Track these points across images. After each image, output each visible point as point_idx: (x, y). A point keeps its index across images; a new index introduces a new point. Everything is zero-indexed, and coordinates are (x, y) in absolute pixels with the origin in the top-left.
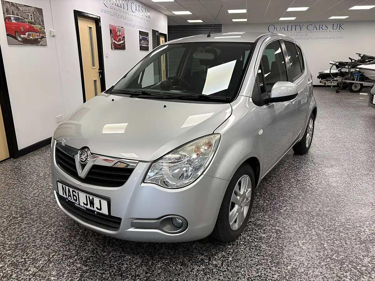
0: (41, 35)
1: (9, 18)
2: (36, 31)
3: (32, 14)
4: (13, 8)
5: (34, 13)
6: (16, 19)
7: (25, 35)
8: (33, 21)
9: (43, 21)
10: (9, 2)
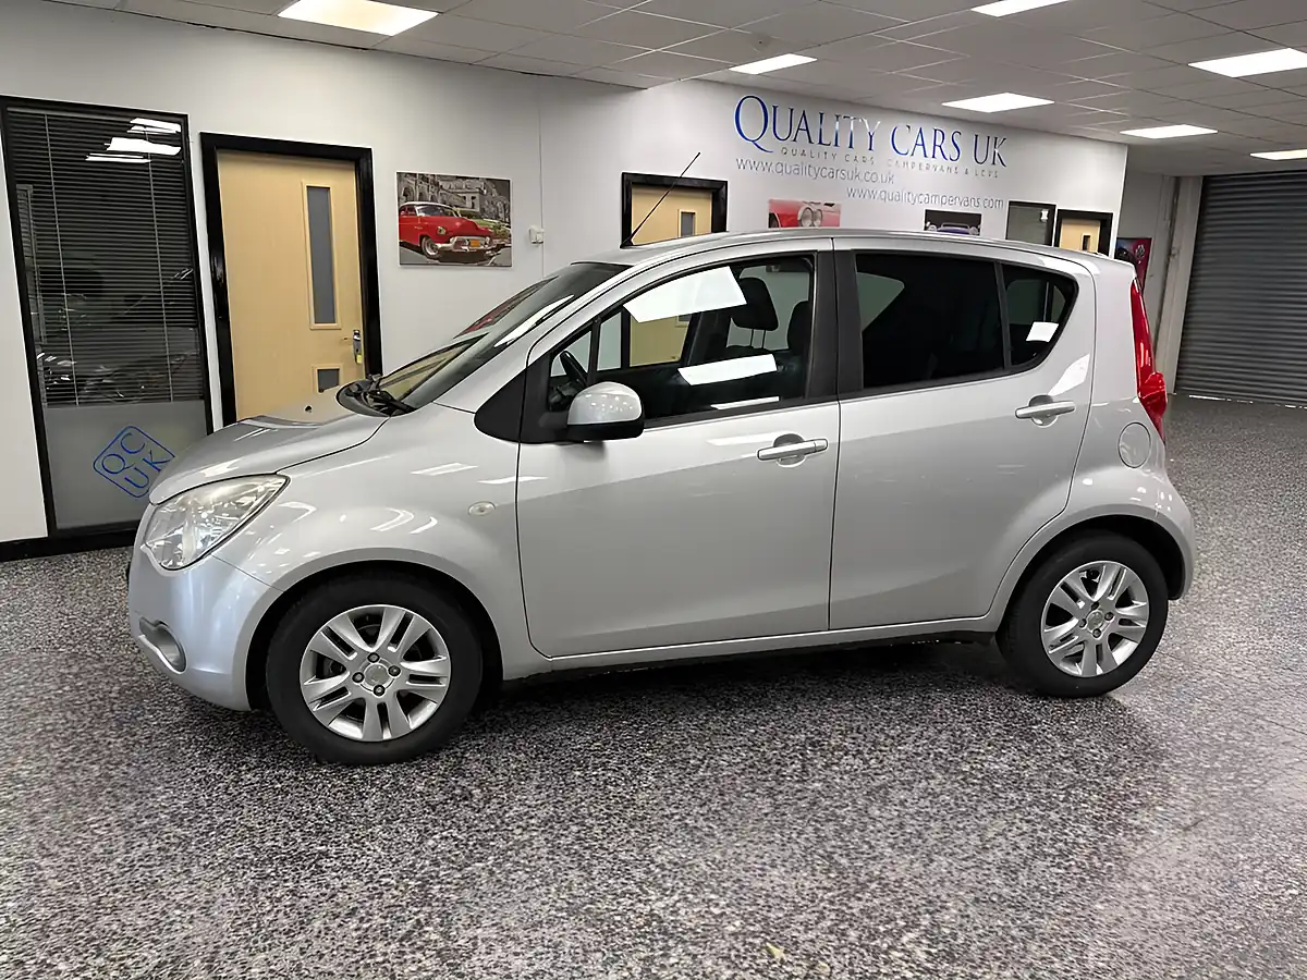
0: (497, 241)
1: (411, 208)
2: (483, 233)
3: (477, 195)
4: (425, 185)
5: (481, 192)
6: (427, 209)
7: (449, 242)
8: (477, 210)
9: (507, 208)
10: (415, 175)
